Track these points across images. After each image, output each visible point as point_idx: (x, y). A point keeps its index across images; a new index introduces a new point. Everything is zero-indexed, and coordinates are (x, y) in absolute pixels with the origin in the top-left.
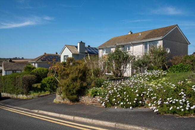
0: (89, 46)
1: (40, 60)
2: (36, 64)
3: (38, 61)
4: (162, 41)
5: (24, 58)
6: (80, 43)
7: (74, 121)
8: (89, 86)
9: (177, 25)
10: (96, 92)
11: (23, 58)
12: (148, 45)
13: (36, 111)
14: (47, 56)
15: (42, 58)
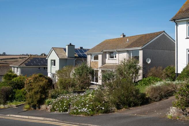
0: (81, 48)
1: (23, 64)
2: (19, 69)
3: (21, 66)
4: (142, 51)
5: (7, 54)
6: (68, 45)
7: (28, 119)
8: (46, 97)
9: (164, 31)
10: (50, 102)
11: (5, 53)
12: (131, 54)
13: (9, 115)
14: (32, 59)
15: (27, 62)
